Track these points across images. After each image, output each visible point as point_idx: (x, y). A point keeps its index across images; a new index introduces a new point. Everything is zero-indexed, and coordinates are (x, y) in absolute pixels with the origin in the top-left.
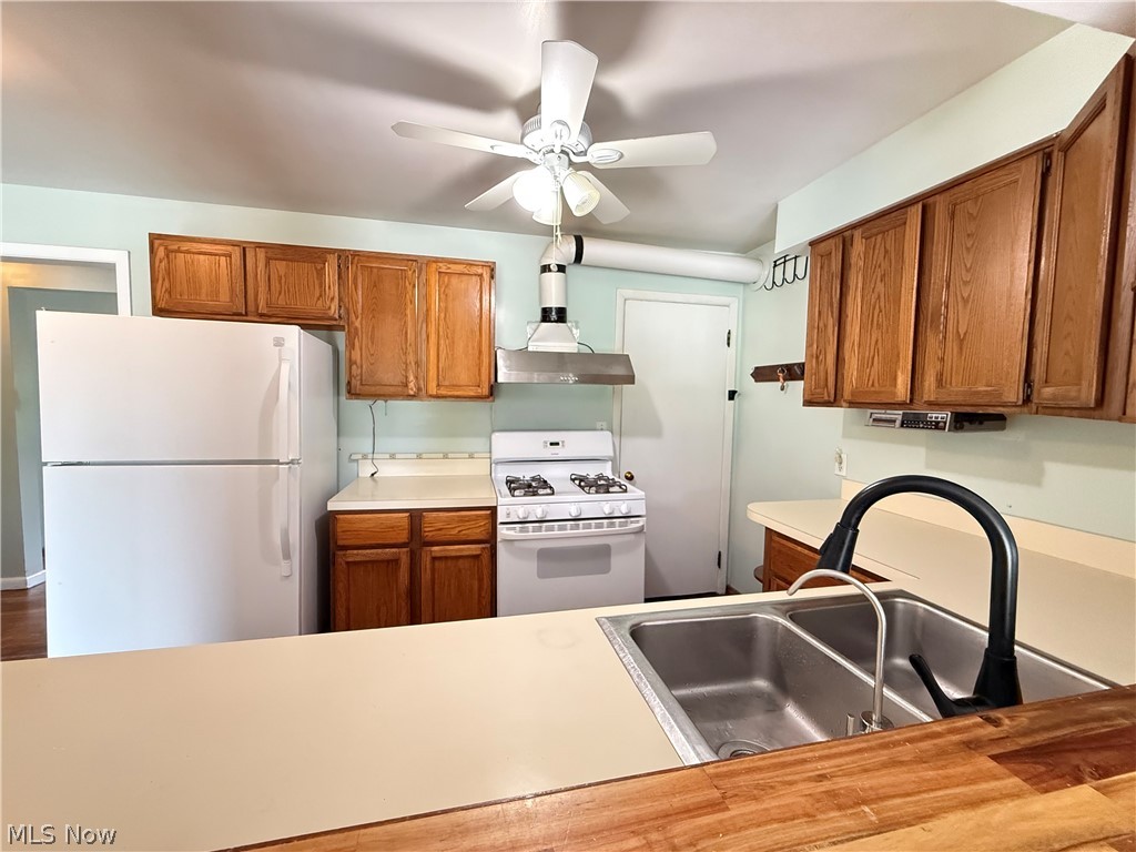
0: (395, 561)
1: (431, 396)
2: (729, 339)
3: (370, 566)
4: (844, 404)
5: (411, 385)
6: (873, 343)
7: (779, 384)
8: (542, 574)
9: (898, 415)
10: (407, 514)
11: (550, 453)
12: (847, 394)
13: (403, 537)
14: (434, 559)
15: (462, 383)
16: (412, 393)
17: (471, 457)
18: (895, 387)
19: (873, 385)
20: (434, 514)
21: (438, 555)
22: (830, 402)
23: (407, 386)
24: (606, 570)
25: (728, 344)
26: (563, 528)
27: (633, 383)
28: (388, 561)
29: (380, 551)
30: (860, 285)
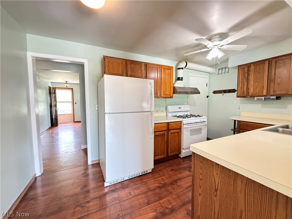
0: (164, 134)
1: (162, 97)
2: (207, 85)
3: (159, 136)
4: (249, 97)
5: (158, 94)
6: (257, 85)
7: (222, 94)
8: (191, 135)
9: (263, 98)
10: (166, 123)
11: (179, 110)
12: (250, 94)
13: (166, 129)
14: (171, 133)
15: (167, 94)
16: (158, 96)
17: (162, 112)
18: (263, 93)
19: (257, 93)
20: (171, 123)
21: (172, 132)
22: (245, 96)
23: (157, 95)
24: (201, 133)
25: (207, 86)
26: (194, 125)
27: (200, 94)
28: (163, 135)
29: (161, 132)
30: (253, 74)
